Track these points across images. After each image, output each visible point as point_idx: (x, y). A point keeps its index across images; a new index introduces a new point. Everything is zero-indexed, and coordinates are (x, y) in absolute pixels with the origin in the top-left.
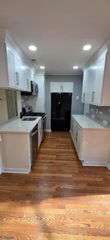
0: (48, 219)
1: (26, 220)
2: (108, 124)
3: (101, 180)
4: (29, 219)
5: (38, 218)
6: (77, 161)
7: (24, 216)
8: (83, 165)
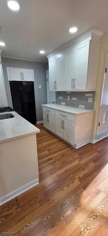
0: (101, 211)
1: (87, 232)
2: (85, 108)
3: (96, 154)
4: (89, 228)
5: (94, 219)
6: (68, 147)
7: (82, 230)
8: (77, 148)
